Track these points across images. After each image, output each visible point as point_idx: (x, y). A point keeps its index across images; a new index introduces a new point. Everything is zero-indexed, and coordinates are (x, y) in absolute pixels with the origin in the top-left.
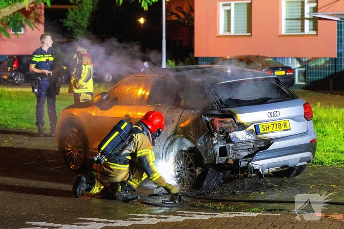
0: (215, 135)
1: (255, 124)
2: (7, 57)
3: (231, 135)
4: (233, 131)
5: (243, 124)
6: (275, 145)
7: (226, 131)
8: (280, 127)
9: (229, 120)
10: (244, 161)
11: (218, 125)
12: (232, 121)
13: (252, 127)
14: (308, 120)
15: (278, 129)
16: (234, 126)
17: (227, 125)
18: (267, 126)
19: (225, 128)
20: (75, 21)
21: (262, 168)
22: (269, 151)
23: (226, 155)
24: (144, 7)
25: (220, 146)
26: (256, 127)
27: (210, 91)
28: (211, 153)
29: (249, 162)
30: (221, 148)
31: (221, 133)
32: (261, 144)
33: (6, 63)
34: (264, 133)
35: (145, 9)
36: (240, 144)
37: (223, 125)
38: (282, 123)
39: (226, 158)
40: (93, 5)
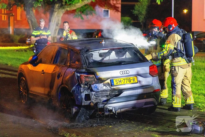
0: (82, 86)
1: (111, 79)
2: (96, 30)
3: (93, 86)
4: (94, 84)
5: (101, 79)
6: (125, 93)
7: (89, 83)
8: (130, 81)
9: (91, 76)
10: (102, 104)
11: (84, 79)
12: (93, 77)
13: (109, 81)
14: (153, 77)
15: (128, 82)
16: (94, 80)
17: (89, 80)
18: (120, 81)
19: (88, 82)
20: (139, 11)
21: (114, 109)
22: (120, 97)
23: (90, 100)
24: (158, 3)
25: (85, 93)
26: (112, 81)
27: (84, 56)
28: (79, 98)
29: (105, 105)
30: (86, 95)
31: (86, 85)
32: (115, 93)
33: (95, 33)
34: (117, 85)
35: (158, 4)
36: (100, 92)
37: (87, 79)
38: (131, 78)
39: (90, 101)
40: (148, 2)
